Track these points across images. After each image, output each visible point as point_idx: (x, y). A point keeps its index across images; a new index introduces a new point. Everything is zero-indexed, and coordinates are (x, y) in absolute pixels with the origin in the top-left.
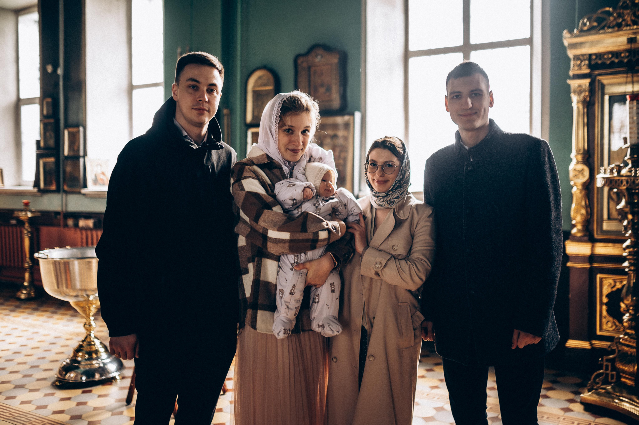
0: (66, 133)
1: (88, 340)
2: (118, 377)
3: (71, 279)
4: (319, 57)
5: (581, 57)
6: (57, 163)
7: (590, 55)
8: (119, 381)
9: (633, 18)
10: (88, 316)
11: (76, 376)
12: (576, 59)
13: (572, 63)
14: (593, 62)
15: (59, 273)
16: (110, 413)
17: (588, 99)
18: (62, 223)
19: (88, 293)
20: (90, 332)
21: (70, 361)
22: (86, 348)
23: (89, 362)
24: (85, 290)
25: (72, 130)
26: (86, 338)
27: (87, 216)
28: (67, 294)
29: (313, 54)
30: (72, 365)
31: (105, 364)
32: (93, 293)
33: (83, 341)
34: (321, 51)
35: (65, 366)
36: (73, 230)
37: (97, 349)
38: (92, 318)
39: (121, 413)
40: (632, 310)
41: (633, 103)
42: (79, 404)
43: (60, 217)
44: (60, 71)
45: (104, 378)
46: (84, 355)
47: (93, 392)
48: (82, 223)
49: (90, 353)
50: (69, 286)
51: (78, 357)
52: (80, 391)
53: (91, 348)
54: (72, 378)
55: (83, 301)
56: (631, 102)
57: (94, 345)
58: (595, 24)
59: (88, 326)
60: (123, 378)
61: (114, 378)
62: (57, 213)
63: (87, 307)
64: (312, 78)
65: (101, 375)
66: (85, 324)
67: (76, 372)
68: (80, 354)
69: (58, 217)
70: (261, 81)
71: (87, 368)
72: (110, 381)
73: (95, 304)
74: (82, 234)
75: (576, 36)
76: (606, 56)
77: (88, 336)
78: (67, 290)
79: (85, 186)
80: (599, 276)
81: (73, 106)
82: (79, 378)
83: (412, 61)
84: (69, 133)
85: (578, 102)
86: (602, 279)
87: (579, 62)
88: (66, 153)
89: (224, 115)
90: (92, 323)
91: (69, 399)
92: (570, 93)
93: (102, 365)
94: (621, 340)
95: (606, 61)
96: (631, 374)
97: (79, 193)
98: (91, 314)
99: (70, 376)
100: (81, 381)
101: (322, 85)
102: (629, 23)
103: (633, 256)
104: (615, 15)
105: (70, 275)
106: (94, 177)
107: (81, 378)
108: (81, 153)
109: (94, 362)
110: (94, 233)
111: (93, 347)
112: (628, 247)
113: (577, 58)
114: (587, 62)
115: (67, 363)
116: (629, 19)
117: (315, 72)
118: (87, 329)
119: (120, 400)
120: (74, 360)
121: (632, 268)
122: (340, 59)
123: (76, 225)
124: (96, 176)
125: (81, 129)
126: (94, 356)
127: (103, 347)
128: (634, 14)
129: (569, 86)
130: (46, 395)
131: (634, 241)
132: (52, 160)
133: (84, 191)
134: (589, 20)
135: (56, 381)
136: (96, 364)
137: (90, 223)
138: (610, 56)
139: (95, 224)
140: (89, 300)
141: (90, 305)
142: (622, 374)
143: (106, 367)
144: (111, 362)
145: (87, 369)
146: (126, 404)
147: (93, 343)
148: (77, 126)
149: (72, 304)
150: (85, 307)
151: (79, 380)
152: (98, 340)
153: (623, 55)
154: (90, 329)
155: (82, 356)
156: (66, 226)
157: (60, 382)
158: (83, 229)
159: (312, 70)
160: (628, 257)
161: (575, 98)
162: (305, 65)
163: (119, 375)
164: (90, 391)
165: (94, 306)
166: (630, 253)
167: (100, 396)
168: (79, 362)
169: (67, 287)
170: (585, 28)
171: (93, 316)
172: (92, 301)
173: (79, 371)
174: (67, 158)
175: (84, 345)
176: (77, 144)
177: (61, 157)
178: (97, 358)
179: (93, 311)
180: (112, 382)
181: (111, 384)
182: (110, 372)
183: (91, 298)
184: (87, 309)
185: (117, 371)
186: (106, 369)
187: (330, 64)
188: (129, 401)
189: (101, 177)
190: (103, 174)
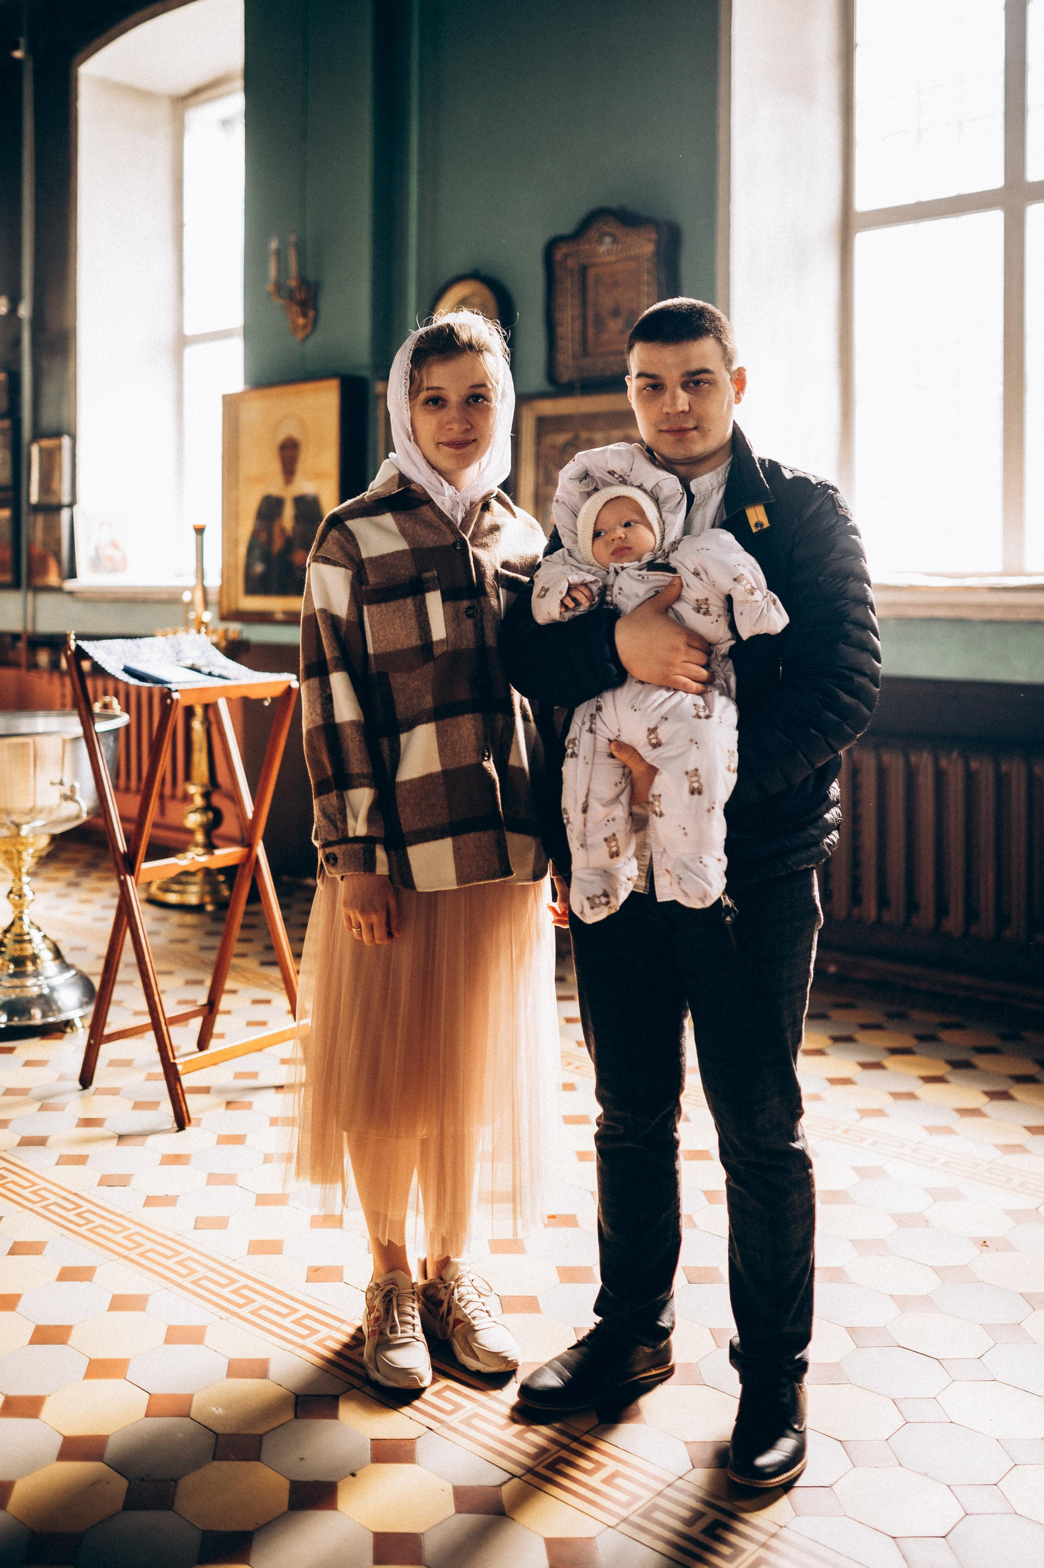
0: (35, 451)
1: (16, 930)
2: (78, 1022)
4: (608, 240)
6: (16, 521)
8: (81, 1031)
10: (18, 873)
16: (38, 1105)
18: (23, 659)
19: (16, 818)
20: (22, 912)
22: (11, 948)
23: (16, 982)
24: (8, 811)
25: (46, 443)
26: (13, 924)
29: (593, 234)
31: (52, 989)
32: (28, 818)
34: (611, 227)
36: (45, 676)
37: (36, 951)
38: (26, 879)
39: (63, 1107)
43: (22, 645)
44: (24, 311)
45: (49, 1019)
46: (6, 963)
47: (17, 1051)
49: (19, 961)
53: (22, 949)
55: (6, 838)
57: (30, 941)
59: (16, 897)
61: (69, 1024)
62: (16, 637)
63: (14, 851)
64: (591, 296)
65: (45, 1014)
66: (11, 892)
68: (1, 961)
69: (16, 645)
71: (13, 994)
72: (59, 1029)
73: (32, 844)
77: (17, 921)
79: (73, 574)
81: (50, 387)
83: (861, 239)
84: (42, 451)
88: (34, 498)
89: (377, 397)
90: (26, 890)
93: (46, 991)
97: (59, 590)
98: (24, 870)
101: (616, 313)
106: (92, 553)
108: (66, 499)
109: (29, 982)
111: (27, 945)
117: (597, 281)
118: (15, 906)
122: (659, 242)
123: (55, 665)
124: (97, 550)
125: (66, 441)
126: (30, 967)
127: (49, 948)
132: (6, 513)
133: (69, 585)
136: (33, 987)
140: (18, 835)
141: (20, 848)
143: (56, 995)
144: (66, 983)
145: (13, 996)
146: (80, 1087)
147: (27, 938)
148: (57, 434)
150: (11, 853)
152: (39, 929)
154: (22, 905)
155: (3, 965)
156: (34, 666)
159: (591, 273)
162: (571, 263)
163: (81, 1017)
164: (11, 1050)
165: (31, 851)
167: (28, 1063)
171: (29, 874)
172: (27, 837)
174: (37, 509)
175: (6, 941)
176: (57, 476)
177: (24, 508)
178: (36, 974)
179: (28, 861)
180: (64, 1032)
181: (61, 1038)
182: (63, 1008)
183: (25, 830)
184: (16, 856)
185: (82, 1005)
186: (55, 1002)
187: (637, 258)
188: (86, 1079)
189: (110, 551)
190: (115, 545)
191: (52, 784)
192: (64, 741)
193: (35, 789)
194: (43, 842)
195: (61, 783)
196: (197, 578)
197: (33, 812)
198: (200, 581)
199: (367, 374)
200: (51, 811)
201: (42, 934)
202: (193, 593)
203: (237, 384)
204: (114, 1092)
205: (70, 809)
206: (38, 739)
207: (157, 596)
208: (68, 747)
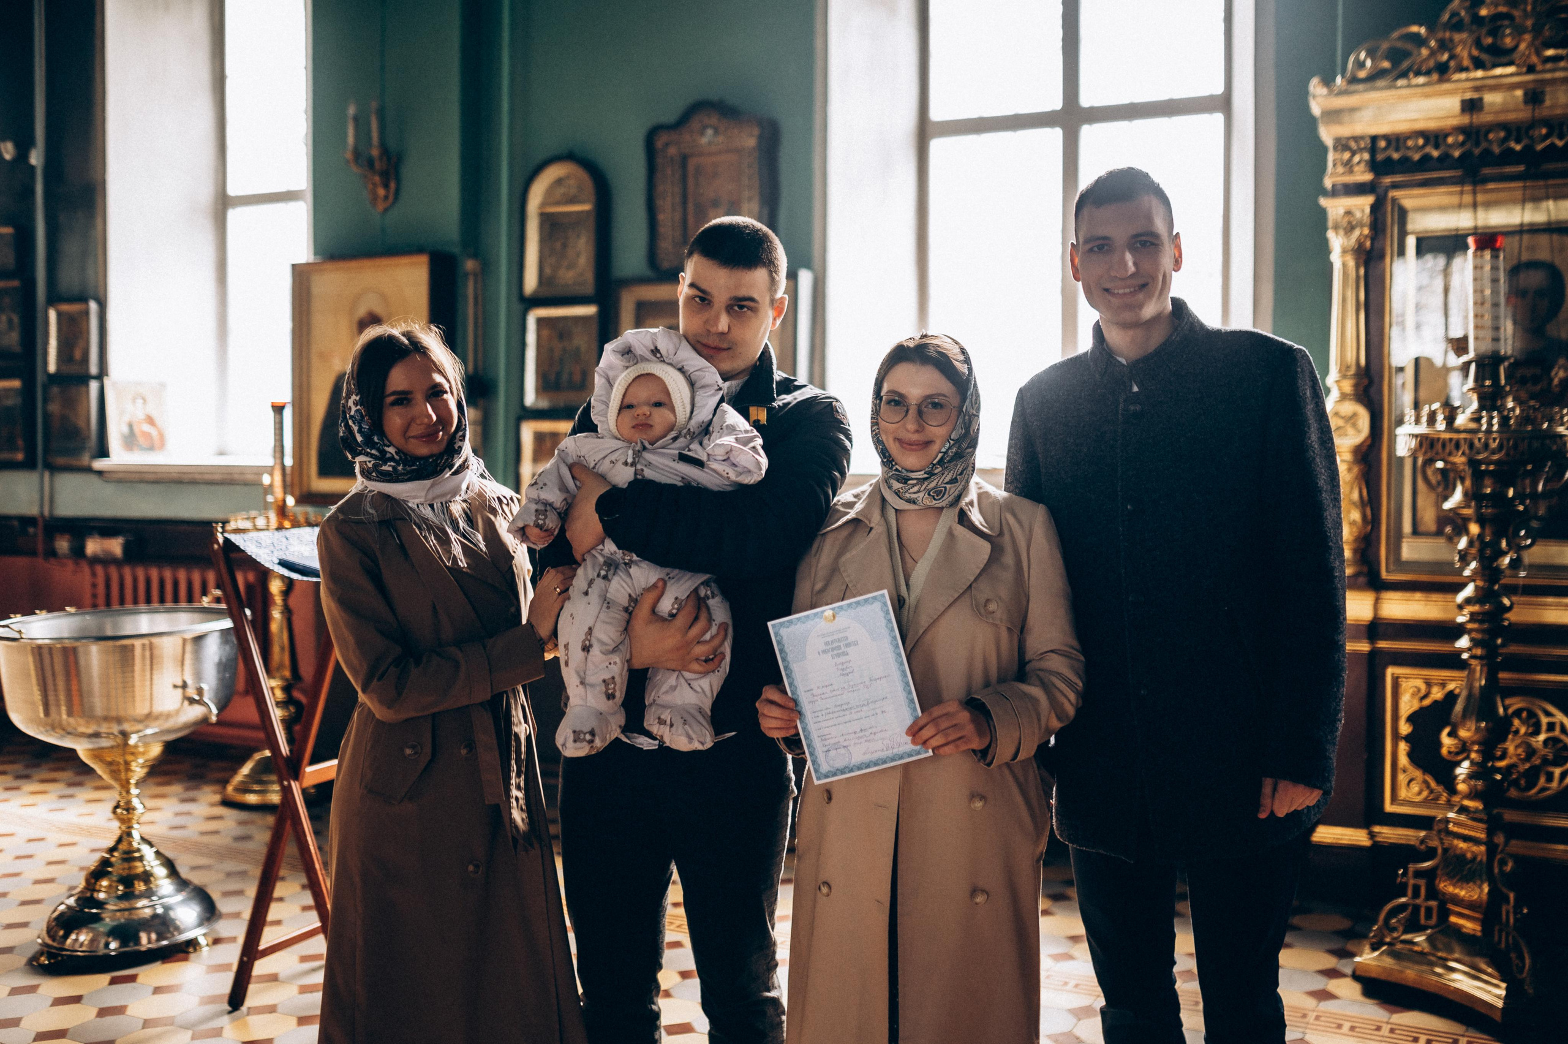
0: (52, 315)
1: (123, 847)
2: (202, 941)
3: (80, 690)
4: (709, 132)
5: (1353, 145)
6: (28, 392)
7: (1374, 139)
8: (205, 949)
9: (1475, 53)
10: (125, 786)
11: (92, 941)
12: (1340, 148)
13: (1331, 156)
14: (1380, 157)
15: (49, 674)
16: (189, 1033)
17: (1368, 244)
18: (40, 547)
19: (127, 727)
20: (131, 827)
21: (77, 901)
22: (118, 868)
23: (124, 905)
24: (119, 720)
25: (65, 307)
26: (119, 840)
27: (108, 527)
28: (70, 729)
29: (694, 124)
30: (82, 911)
31: (167, 908)
32: (140, 727)
33: (111, 850)
34: (712, 119)
35: (62, 914)
36: (70, 565)
37: (148, 868)
38: (134, 791)
39: (218, 1033)
40: (1477, 751)
41: (1482, 256)
42: (103, 1012)
43: (36, 531)
44: (35, 159)
45: (165, 943)
46: (114, 884)
47: (140, 979)
48: (92, 546)
49: (128, 881)
50: (76, 708)
51: (99, 891)
52: (105, 978)
53: (130, 868)
54: (82, 945)
55: (112, 747)
56: (1479, 253)
57: (140, 859)
58: (1386, 64)
59: (124, 811)
60: (217, 941)
61: (193, 944)
62: (27, 521)
63: (121, 761)
64: (692, 185)
65: (160, 937)
66: (117, 807)
67: (93, 930)
68: (105, 883)
69: (31, 530)
70: (561, 190)
71: (122, 918)
72: (183, 950)
73: (143, 753)
74: (94, 574)
75: (1342, 93)
76: (1410, 143)
77: (125, 837)
78: (72, 720)
79: (103, 451)
80: (1390, 671)
81: (70, 247)
82: (102, 945)
83: (937, 146)
84: (59, 315)
85: (1344, 251)
86: (1398, 678)
87: (1347, 155)
88: (52, 368)
89: (466, 275)
90: (135, 802)
91: (77, 999)
92: (1326, 229)
93: (160, 910)
94: (1451, 826)
95: (1410, 154)
96: (1472, 905)
97: (89, 470)
98: (133, 781)
99: (76, 940)
100: (106, 951)
101: (715, 202)
102: (1466, 62)
103: (1481, 622)
104: (1433, 43)
105: (79, 682)
106: (125, 429)
107: (107, 945)
108: (94, 370)
109: (141, 903)
110: (127, 572)
111: (138, 864)
112: (1468, 601)
113: (1342, 144)
114: (1366, 156)
115: (69, 907)
116: (1465, 54)
117: (698, 170)
118: (122, 821)
119: (213, 1000)
120: (87, 899)
121: (1478, 652)
122: (760, 137)
123: (78, 552)
124: (131, 426)
125: (93, 306)
126: (140, 887)
127: (163, 865)
128: (1478, 43)
129: (1323, 212)
130: (14, 991)
131: (1482, 588)
132: (16, 384)
133: (99, 464)
134: (1371, 53)
135: (42, 954)
136: (144, 908)
137: (115, 546)
138: (1421, 142)
139: (126, 548)
140: (126, 745)
141: (129, 758)
142: (1451, 907)
143: (172, 914)
144: (183, 902)
145: (122, 920)
146: (229, 1009)
147: (136, 855)
148: (83, 299)
149: (83, 755)
150: (118, 764)
151: (101, 951)
152: (151, 845)
153: (1450, 140)
154: (130, 820)
155: (110, 886)
156: (52, 553)
157: (50, 955)
158: (95, 560)
159: (692, 163)
160: (1470, 626)
161: (1337, 243)
162: (672, 151)
163: (204, 935)
164: (132, 979)
165: (141, 761)
166: (1473, 617)
167: (157, 990)
168: (100, 905)
169: (70, 713)
170: (1362, 74)
171: (137, 785)
172: (136, 746)
173: (101, 928)
174: (54, 379)
175: (113, 859)
176: (81, 343)
177: (40, 378)
178: (149, 894)
179: (138, 771)
180: (188, 953)
181: (186, 959)
182: (182, 927)
183: (133, 740)
184: (122, 767)
185: (200, 924)
186: (173, 921)
187: (738, 151)
188: (236, 999)
189: (146, 428)
190: (150, 420)
191: (175, 686)
192: (185, 641)
193: (151, 694)
194: (156, 750)
195: (184, 686)
196: (275, 457)
197: (149, 717)
198: (278, 461)
199: (456, 250)
200: (168, 716)
201: (154, 849)
202: (271, 475)
203: (304, 254)
204: (272, 1009)
205: (194, 713)
206: (155, 640)
207: (207, 477)
208: (189, 648)
